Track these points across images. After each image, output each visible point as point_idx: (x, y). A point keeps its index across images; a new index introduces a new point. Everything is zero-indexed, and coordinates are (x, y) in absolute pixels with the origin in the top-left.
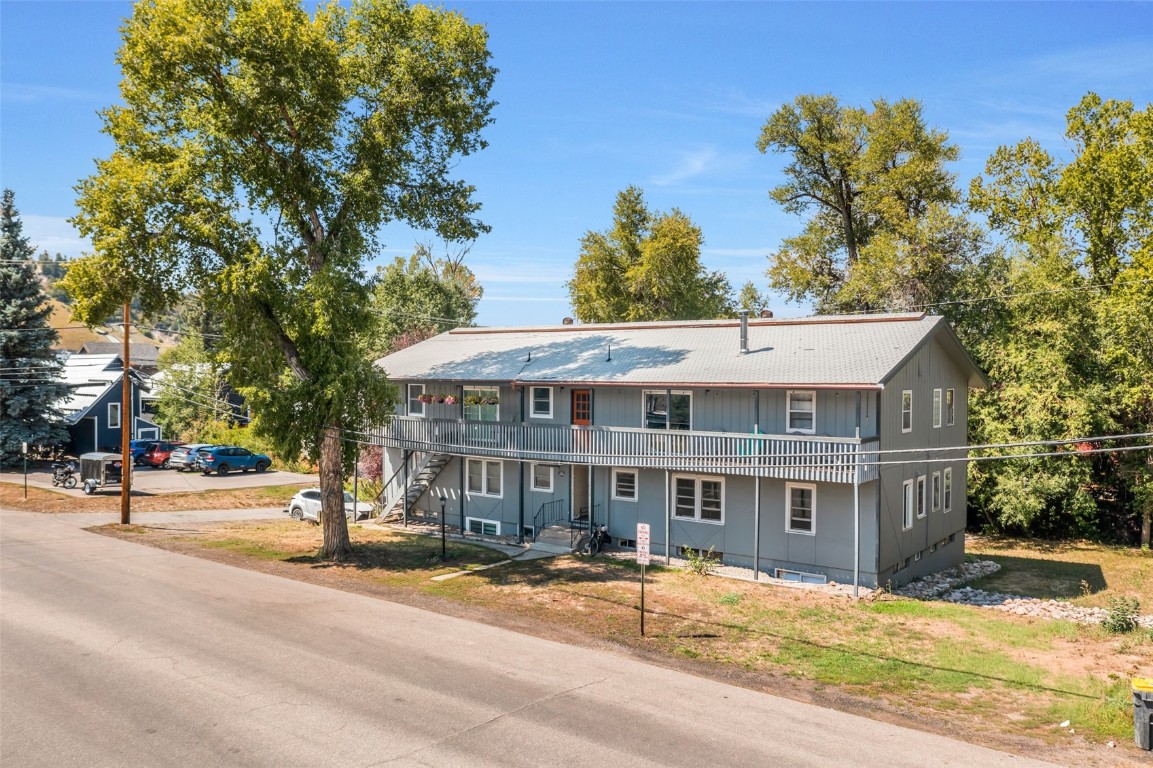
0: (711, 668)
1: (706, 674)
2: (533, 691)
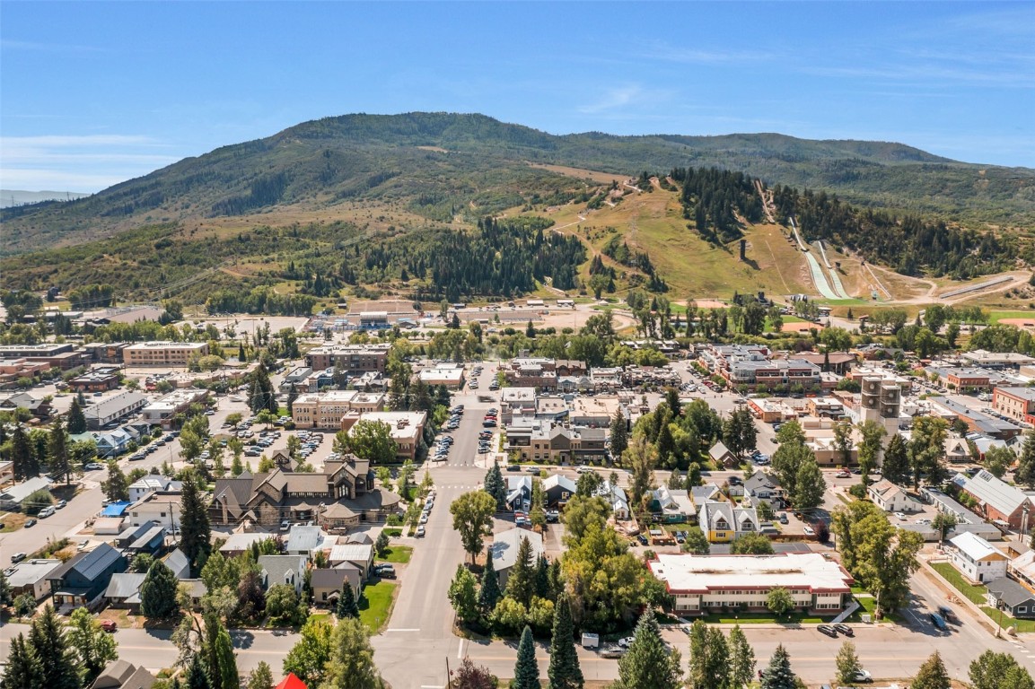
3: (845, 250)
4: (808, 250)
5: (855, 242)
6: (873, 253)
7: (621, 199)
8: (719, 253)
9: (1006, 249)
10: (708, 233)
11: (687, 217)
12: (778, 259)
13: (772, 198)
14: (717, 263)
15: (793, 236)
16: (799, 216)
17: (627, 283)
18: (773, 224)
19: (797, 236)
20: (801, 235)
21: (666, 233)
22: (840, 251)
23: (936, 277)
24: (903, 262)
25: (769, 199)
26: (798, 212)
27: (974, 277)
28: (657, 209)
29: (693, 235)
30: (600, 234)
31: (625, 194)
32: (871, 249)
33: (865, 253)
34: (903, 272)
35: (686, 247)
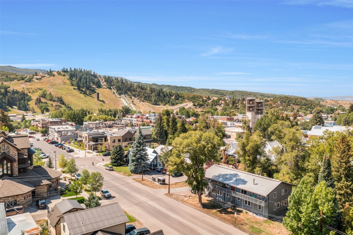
0: (240, 229)
1: (240, 230)
2: (223, 230)
3: (133, 97)
4: (121, 98)
5: (136, 95)
6: (142, 98)
7: (41, 79)
8: (88, 98)
9: (182, 97)
10: (82, 91)
11: (73, 85)
12: (111, 100)
13: (104, 80)
14: (89, 102)
15: (114, 93)
16: (115, 86)
17: (54, 108)
18: (106, 88)
19: (115, 93)
20: (117, 92)
21: (65, 91)
22: (131, 98)
23: (164, 105)
24: (153, 101)
25: (103, 80)
26: (114, 85)
27: (176, 105)
28: (59, 82)
29: (76, 92)
30: (35, 91)
31: (42, 77)
32: (141, 97)
33: (140, 98)
34: (154, 104)
35: (74, 96)
